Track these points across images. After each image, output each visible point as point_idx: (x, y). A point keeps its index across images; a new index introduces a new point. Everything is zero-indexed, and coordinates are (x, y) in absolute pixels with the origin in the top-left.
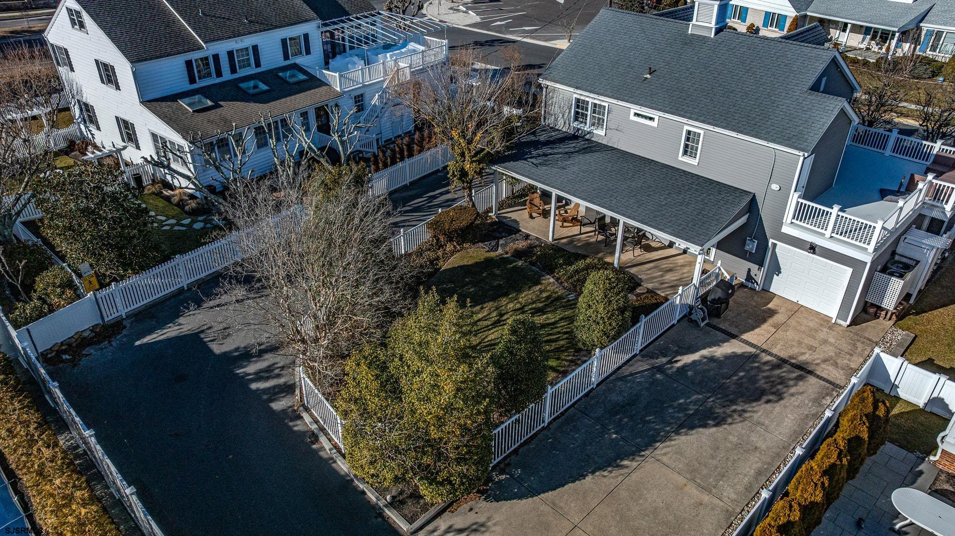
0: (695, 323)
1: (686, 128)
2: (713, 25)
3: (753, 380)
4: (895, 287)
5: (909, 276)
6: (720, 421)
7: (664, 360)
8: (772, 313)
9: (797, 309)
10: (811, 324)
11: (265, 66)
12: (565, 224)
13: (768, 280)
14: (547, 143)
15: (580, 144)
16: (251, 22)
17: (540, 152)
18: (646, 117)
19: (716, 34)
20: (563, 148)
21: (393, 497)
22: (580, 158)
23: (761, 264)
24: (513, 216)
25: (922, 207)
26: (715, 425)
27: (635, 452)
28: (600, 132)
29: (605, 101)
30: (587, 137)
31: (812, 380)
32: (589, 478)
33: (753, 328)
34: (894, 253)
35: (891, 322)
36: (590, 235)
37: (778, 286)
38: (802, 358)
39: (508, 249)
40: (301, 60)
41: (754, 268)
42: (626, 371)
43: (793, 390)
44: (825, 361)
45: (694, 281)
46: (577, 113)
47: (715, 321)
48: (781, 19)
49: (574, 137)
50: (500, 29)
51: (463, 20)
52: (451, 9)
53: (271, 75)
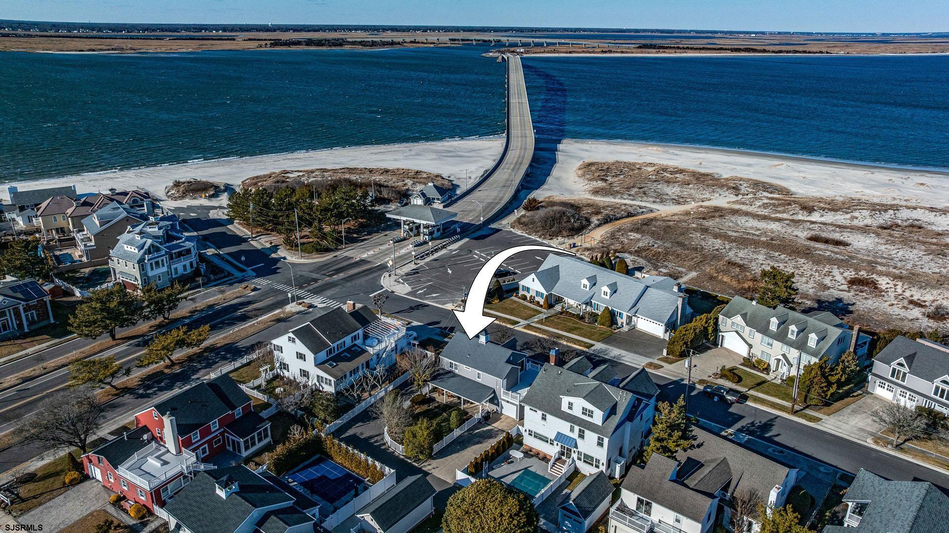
0: (480, 423)
1: (477, 372)
2: (484, 341)
8: (501, 419)
9: (508, 417)
10: (510, 421)
11: (347, 346)
12: (448, 397)
13: (501, 410)
14: (442, 374)
15: (451, 374)
16: (343, 333)
17: (441, 377)
18: (468, 368)
19: (486, 344)
20: (447, 375)
21: (413, 460)
22: (452, 379)
23: (499, 406)
24: (434, 396)
26: (481, 444)
28: (457, 372)
29: (457, 364)
30: (453, 372)
33: (495, 423)
36: (456, 400)
37: (503, 412)
38: (504, 429)
39: (433, 406)
40: (356, 342)
42: (462, 435)
44: (510, 429)
46: (450, 366)
47: (486, 421)
48: (542, 294)
49: (450, 372)
50: (421, 296)
51: (403, 290)
52: (396, 281)
53: (349, 350)
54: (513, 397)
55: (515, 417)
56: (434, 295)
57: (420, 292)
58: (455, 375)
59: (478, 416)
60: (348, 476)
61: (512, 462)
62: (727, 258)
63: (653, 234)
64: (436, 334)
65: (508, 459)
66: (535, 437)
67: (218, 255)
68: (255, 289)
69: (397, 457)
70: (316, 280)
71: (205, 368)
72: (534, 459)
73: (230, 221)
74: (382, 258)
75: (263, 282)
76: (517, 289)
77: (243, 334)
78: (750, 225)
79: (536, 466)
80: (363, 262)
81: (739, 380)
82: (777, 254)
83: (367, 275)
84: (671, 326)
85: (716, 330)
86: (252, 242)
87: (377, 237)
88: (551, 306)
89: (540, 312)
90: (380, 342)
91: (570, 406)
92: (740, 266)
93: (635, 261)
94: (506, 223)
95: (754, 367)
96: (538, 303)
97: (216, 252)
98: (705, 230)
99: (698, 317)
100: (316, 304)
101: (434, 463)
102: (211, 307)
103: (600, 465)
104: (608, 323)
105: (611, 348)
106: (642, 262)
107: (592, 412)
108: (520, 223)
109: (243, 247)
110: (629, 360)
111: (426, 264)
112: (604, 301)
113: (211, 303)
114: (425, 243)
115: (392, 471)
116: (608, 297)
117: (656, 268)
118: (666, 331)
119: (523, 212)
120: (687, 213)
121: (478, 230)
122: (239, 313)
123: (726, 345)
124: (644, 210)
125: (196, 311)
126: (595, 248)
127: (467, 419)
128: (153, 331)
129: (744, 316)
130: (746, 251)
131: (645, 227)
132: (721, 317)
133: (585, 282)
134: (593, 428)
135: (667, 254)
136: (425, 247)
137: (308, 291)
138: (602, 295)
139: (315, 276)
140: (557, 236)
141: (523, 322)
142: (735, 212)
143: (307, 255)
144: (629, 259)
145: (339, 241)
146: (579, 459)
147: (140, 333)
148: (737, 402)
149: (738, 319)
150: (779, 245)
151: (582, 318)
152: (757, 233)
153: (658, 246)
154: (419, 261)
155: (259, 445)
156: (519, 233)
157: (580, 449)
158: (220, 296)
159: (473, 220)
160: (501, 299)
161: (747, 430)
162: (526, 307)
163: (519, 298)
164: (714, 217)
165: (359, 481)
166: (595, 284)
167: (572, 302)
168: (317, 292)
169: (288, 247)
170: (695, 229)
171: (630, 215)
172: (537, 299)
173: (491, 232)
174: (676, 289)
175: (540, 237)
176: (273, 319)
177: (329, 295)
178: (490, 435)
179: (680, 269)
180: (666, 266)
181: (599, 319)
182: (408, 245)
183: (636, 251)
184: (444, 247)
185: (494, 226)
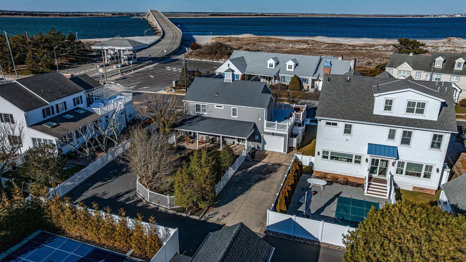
0: (249, 161)
1: (232, 108)
2: (231, 79)
3: (269, 169)
4: (295, 140)
5: (297, 137)
6: (264, 179)
7: (245, 170)
8: (267, 155)
9: (273, 153)
10: (278, 155)
11: (69, 109)
12: (200, 144)
13: (263, 146)
14: (189, 119)
15: (200, 118)
16: (61, 93)
17: (188, 122)
18: (220, 107)
19: (233, 81)
20: (195, 120)
21: (191, 213)
22: (201, 122)
23: (261, 142)
24: (182, 145)
25: (295, 120)
26: (264, 180)
27: (247, 189)
28: (206, 113)
29: (206, 104)
30: (201, 116)
31: (283, 166)
32: (239, 197)
33: (264, 159)
34: (292, 133)
35: (296, 151)
36: (209, 145)
37: (267, 148)
38: (278, 162)
39: (186, 153)
40: (80, 106)
41: (259, 144)
42: (236, 175)
43: (279, 169)
44: (284, 162)
45: (246, 149)
46: (197, 109)
47: (254, 159)
48: (237, 76)
49: (197, 116)
52: (108, 83)
54: (279, 127)
56: (145, 88)
57: (132, 87)
58: (204, 119)
59: (244, 154)
60: (97, 254)
66: (332, 158)
69: (165, 213)
72: (337, 185)
74: (93, 74)
87: (86, 66)
94: (181, 57)
103: (434, 172)
104: (298, 88)
107: (423, 106)
108: (192, 55)
111: (131, 75)
115: (172, 231)
127: (236, 157)
129: (409, 64)
133: (271, 61)
134: (424, 126)
138: (287, 69)
149: (406, 66)
154: (124, 74)
156: (193, 59)
157: (401, 159)
159: (157, 56)
166: (278, 63)
173: (173, 60)
181: (289, 88)
182: (113, 67)
184: (141, 67)
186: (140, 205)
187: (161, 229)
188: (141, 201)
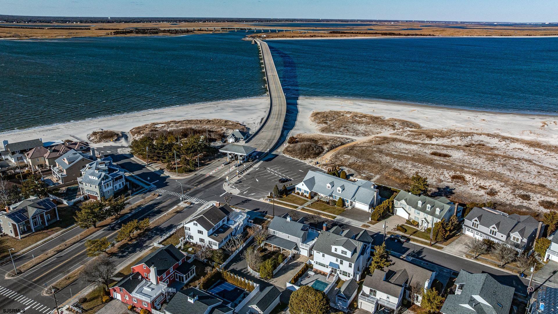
0: (291, 259)
1: (288, 235)
6: (293, 269)
7: (288, 264)
8: (300, 257)
10: (304, 257)
11: (221, 225)
12: (274, 248)
14: (270, 237)
16: (218, 219)
18: (283, 233)
19: (290, 221)
21: (264, 279)
22: (275, 239)
23: (299, 251)
24: (266, 247)
27: (286, 273)
28: (277, 235)
29: (277, 231)
32: (282, 275)
33: (298, 259)
36: (278, 249)
37: (301, 253)
39: (267, 252)
43: (301, 265)
44: (304, 261)
46: (274, 233)
47: (294, 258)
48: (307, 192)
49: (273, 236)
50: (246, 195)
51: (236, 192)
52: (231, 187)
53: (222, 227)
54: (306, 246)
55: (306, 255)
56: (252, 194)
57: (245, 193)
58: (276, 237)
59: (290, 256)
60: (236, 289)
61: (310, 277)
62: (393, 167)
63: (356, 155)
64: (259, 215)
65: (307, 276)
66: (319, 264)
67: (132, 176)
68: (159, 196)
69: (257, 278)
70: (190, 189)
71: (148, 240)
72: (319, 275)
73: (132, 155)
74: (221, 174)
75: (162, 191)
76: (294, 189)
77: (162, 221)
78: (402, 147)
79: (321, 278)
80: (211, 177)
81: (405, 231)
82: (417, 164)
83: (215, 184)
84: (372, 206)
85: (393, 207)
86: (148, 168)
87: (215, 162)
88: (312, 198)
89: (308, 201)
90: (235, 222)
91: (336, 250)
92: (400, 171)
93: (349, 171)
94: (280, 150)
95: (411, 224)
96: (306, 196)
97: (130, 175)
98: (381, 152)
99: (384, 201)
100: (194, 202)
101: (275, 279)
102: (139, 206)
103: (351, 275)
104: (341, 206)
105: (345, 218)
106: (353, 171)
107: (346, 252)
108: (288, 151)
109: (143, 171)
110: (354, 224)
111: (244, 176)
112: (338, 194)
113: (139, 204)
114: (241, 164)
115: (258, 285)
116: (340, 192)
117: (360, 174)
118: (370, 208)
119: (288, 145)
120: (371, 142)
121: (266, 155)
122: (156, 209)
123: (397, 214)
124: (349, 140)
125: (132, 209)
126: (328, 164)
127: (286, 258)
128: (113, 222)
129: (406, 200)
130: (402, 163)
131: (351, 151)
132: (395, 201)
133: (329, 185)
134: (347, 259)
135: (364, 166)
136: (241, 167)
137: (188, 195)
138: (338, 192)
139: (188, 186)
140: (308, 158)
141: (300, 207)
142: (394, 140)
143: (180, 174)
144: (346, 170)
145: (196, 165)
146: (340, 273)
147: (107, 223)
148: (406, 242)
149: (403, 202)
150: (418, 159)
151: (328, 203)
152: (406, 152)
153: (359, 162)
154: (240, 175)
155: (191, 277)
156: (288, 156)
157: (341, 269)
158: (142, 200)
159: (263, 150)
160: (287, 195)
161: (411, 255)
162: (300, 199)
163: (296, 194)
164: (384, 143)
165: (242, 291)
166: (333, 186)
167: (322, 195)
168: (193, 195)
169: (169, 170)
170: (376, 151)
171: (342, 144)
172: (305, 194)
173: (274, 156)
174: (372, 187)
175: (299, 159)
176: (174, 212)
177: (199, 197)
178: (297, 265)
179: (371, 174)
180: (365, 173)
181: (337, 203)
182: (232, 166)
183: (349, 165)
184: (251, 166)
185: (274, 153)
186: (248, 274)
187: (255, 284)
188: (249, 273)
